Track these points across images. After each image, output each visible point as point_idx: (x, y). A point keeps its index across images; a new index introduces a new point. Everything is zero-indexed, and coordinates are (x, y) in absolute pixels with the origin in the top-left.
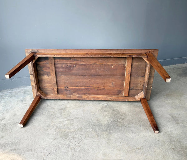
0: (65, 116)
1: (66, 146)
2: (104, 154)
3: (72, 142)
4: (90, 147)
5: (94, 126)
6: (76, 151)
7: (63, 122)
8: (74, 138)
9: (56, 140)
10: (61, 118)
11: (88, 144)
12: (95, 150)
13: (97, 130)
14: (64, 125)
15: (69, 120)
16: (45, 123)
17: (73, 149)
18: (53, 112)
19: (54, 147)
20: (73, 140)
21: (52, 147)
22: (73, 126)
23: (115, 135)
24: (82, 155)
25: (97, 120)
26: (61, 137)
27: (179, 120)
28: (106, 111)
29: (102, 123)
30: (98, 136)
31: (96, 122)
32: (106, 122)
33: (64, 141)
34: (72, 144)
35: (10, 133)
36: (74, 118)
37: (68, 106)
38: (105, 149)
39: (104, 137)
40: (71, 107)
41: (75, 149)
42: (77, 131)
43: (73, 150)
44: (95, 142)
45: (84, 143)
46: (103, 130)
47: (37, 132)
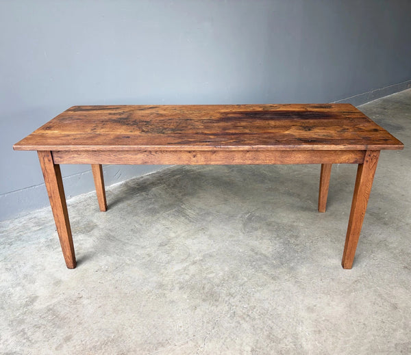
0: (182, 257)
1: (229, 316)
2: (309, 308)
3: (233, 304)
4: (276, 304)
5: (254, 263)
6: (254, 319)
7: (185, 269)
8: (231, 295)
9: (198, 309)
10: (175, 262)
11: (267, 299)
12: (287, 306)
13: (265, 268)
14: (194, 276)
15: (194, 263)
16: (149, 282)
17: (245, 316)
18: (149, 255)
19: (205, 324)
20: (232, 300)
21: (201, 324)
22: (212, 272)
23: (303, 270)
24: (270, 322)
25: (253, 250)
26: (204, 300)
27: (384, 218)
28: (256, 229)
29: (264, 252)
30: (274, 278)
31: (252, 253)
32: (270, 250)
33: (217, 306)
34: (237, 308)
35: (80, 324)
36: (204, 256)
37: (172, 235)
38: (303, 300)
39: (287, 277)
40: (179, 236)
41: (248, 315)
42: (228, 280)
43: (248, 319)
44: (276, 292)
45: (259, 300)
46: (275, 267)
47: (144, 306)
